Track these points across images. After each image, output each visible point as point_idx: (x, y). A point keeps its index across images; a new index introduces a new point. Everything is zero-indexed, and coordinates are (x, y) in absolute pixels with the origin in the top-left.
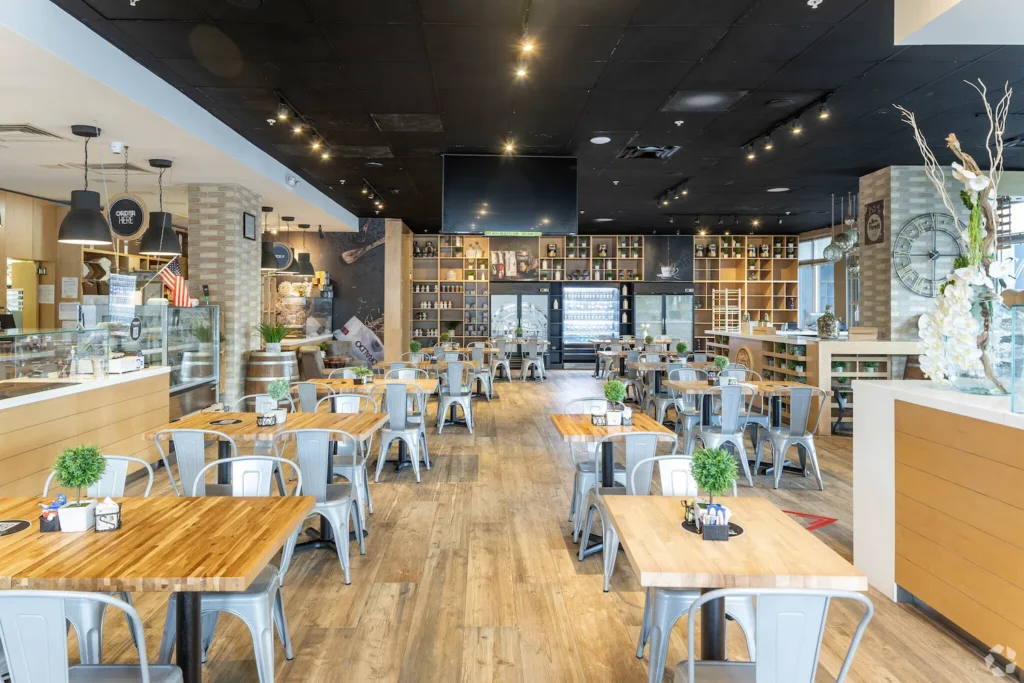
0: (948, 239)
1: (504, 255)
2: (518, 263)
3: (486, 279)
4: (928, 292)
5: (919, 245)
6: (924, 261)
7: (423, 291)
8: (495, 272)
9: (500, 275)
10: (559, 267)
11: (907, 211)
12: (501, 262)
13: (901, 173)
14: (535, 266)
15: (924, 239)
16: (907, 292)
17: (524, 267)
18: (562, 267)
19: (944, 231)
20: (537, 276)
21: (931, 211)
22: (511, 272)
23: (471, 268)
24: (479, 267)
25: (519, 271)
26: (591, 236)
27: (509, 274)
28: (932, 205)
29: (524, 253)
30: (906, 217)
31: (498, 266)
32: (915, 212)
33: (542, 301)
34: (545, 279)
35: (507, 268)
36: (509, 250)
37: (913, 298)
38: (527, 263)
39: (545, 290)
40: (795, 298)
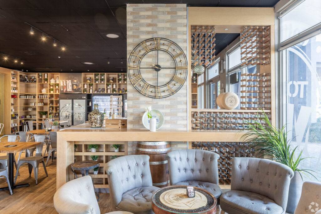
0: (168, 57)
1: (66, 82)
2: (73, 85)
3: (59, 92)
4: (153, 94)
5: (147, 61)
6: (150, 72)
7: (30, 98)
8: (62, 89)
9: (64, 91)
10: (91, 87)
11: (138, 37)
12: (65, 85)
13: (134, 9)
14: (80, 87)
15: (150, 57)
16: (138, 94)
17: (75, 87)
18: (93, 87)
19: (166, 51)
20: (81, 91)
21: (155, 36)
22: (70, 89)
23: (52, 87)
24: (56, 87)
25: (73, 89)
26: (105, 73)
27: (68, 90)
28: (156, 32)
29: (75, 81)
30: (137, 41)
31: (63, 87)
32: (144, 37)
33: (83, 102)
34: (85, 93)
35: (67, 87)
36: (68, 79)
37: (143, 99)
38: (76, 85)
39: (84, 97)
40: (196, 101)
